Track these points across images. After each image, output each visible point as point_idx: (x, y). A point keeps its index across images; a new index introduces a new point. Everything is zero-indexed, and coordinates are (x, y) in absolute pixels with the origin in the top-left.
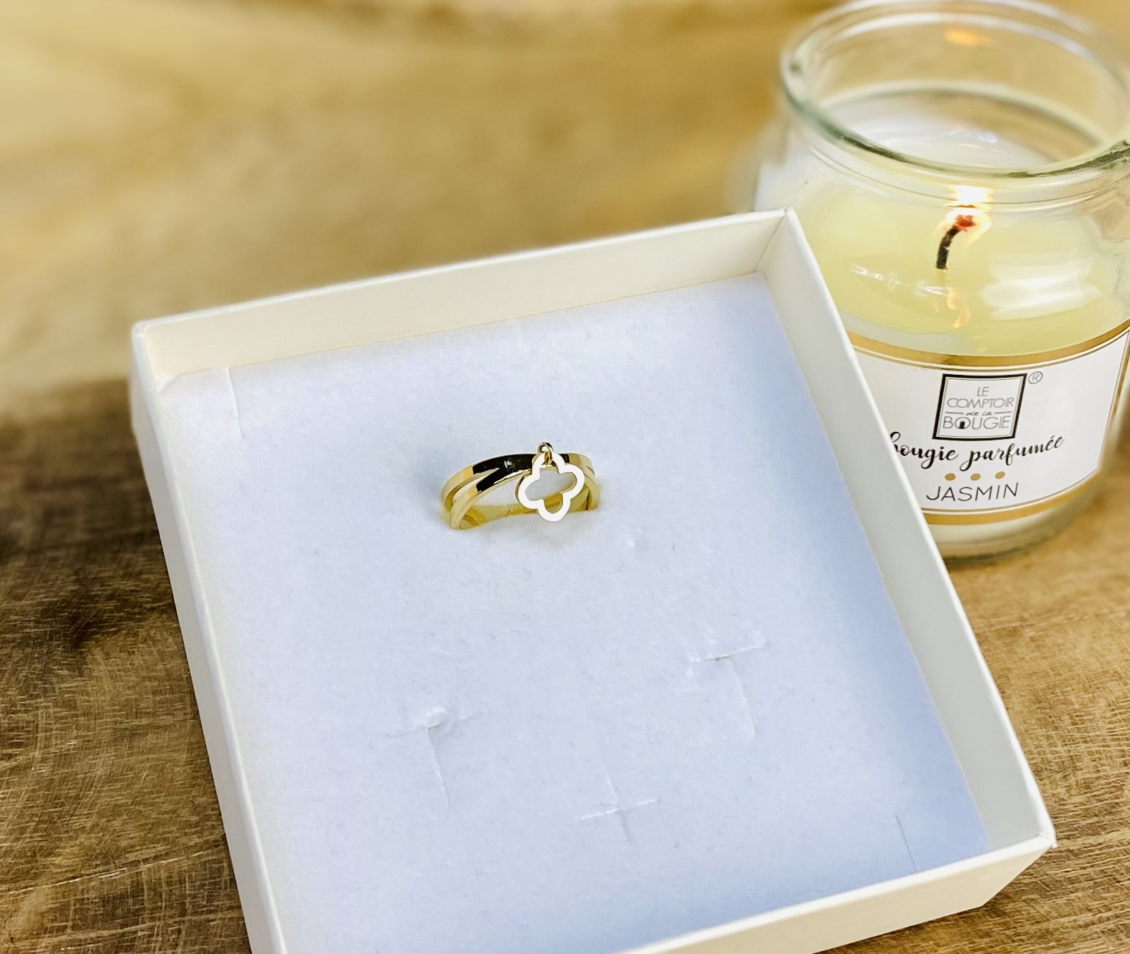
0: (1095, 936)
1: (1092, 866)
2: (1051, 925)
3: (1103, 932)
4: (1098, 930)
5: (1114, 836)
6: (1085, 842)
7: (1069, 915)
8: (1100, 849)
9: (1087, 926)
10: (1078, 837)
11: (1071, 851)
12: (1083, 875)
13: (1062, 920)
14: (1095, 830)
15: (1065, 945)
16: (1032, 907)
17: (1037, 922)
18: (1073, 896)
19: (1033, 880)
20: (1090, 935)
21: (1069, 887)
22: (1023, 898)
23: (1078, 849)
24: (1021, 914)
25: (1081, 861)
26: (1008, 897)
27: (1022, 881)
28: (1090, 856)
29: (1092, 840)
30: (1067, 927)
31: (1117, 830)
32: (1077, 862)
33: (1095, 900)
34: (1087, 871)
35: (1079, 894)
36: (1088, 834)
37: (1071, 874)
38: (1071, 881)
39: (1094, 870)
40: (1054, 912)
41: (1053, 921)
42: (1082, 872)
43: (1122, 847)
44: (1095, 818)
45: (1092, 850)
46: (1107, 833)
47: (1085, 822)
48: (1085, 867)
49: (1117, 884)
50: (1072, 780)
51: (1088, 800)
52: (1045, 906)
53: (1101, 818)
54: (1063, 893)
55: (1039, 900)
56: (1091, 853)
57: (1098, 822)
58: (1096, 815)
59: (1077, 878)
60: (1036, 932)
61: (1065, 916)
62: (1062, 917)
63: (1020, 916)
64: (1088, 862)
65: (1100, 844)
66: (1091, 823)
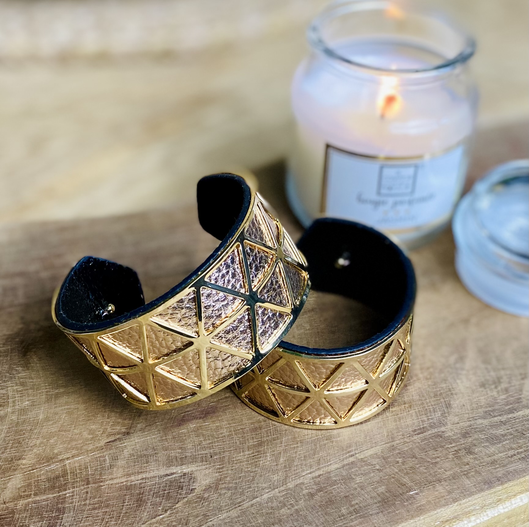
0: (516, 461)
1: (512, 428)
2: (496, 457)
3: (519, 459)
4: (517, 458)
5: (521, 413)
6: (508, 417)
7: (504, 452)
8: (515, 420)
9: (512, 456)
10: (504, 415)
11: (502, 422)
12: (508, 433)
13: (500, 455)
14: (511, 411)
15: (504, 466)
16: (487, 449)
17: (490, 456)
18: (504, 443)
19: (486, 436)
20: (514, 461)
21: (502, 438)
22: (483, 445)
23: (505, 421)
24: (482, 453)
25: (507, 426)
26: (475, 445)
27: (481, 437)
28: (510, 423)
29: (510, 416)
30: (503, 458)
31: (522, 410)
32: (505, 427)
33: (515, 444)
34: (509, 431)
35: (507, 442)
36: (508, 413)
37: (502, 433)
38: (503, 436)
39: (513, 430)
40: (497, 452)
41: (497, 455)
42: (508, 431)
43: (525, 418)
44: (511, 406)
45: (511, 421)
46: (517, 412)
47: (507, 408)
48: (509, 429)
49: (524, 436)
50: (499, 388)
51: (507, 397)
52: (492, 449)
53: (514, 405)
54: (500, 442)
55: (490, 446)
56: (511, 422)
57: (513, 407)
58: (511, 404)
59: (506, 435)
60: (489, 461)
61: (502, 453)
62: (500, 453)
63: (482, 454)
64: (510, 427)
65: (515, 417)
66: (510, 408)
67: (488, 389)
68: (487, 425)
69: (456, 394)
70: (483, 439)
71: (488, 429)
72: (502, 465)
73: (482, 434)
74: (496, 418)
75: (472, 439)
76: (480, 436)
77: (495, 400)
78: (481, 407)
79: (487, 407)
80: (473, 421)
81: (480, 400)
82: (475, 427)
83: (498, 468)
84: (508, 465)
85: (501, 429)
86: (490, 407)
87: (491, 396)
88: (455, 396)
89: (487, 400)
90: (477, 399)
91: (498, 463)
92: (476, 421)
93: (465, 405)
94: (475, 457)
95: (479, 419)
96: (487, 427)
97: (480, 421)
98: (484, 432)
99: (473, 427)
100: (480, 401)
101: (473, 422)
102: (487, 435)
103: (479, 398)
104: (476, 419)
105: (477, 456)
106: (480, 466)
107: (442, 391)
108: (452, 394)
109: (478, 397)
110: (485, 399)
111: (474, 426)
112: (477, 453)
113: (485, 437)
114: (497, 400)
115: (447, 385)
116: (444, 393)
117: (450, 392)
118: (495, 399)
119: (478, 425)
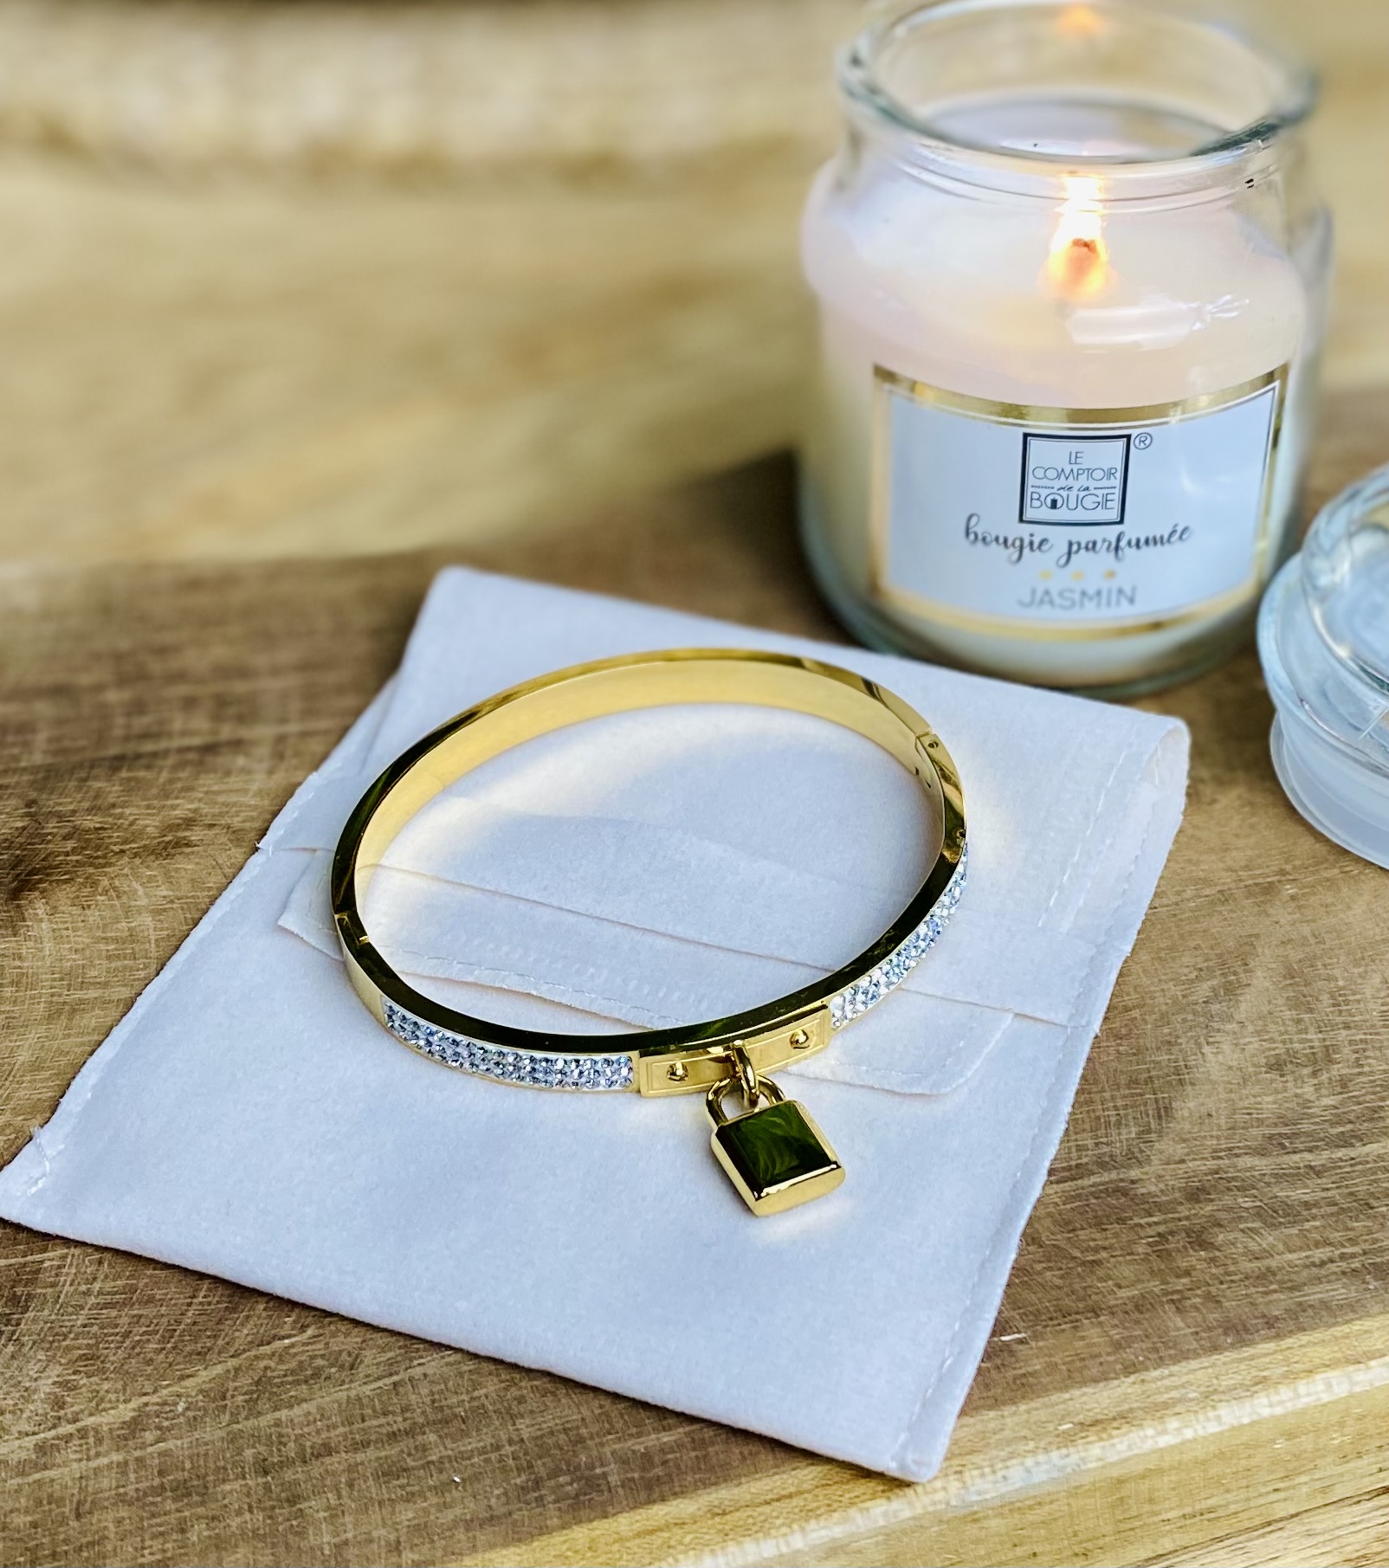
0: (1334, 1277)
1: (1337, 1187)
2: (1273, 1263)
3: (1344, 1273)
4: (1337, 1270)
5: (1373, 1148)
6: (1333, 1156)
7: (1301, 1249)
8: (1351, 1165)
9: (1323, 1264)
10: (1324, 1150)
11: (1311, 1167)
12: (1324, 1198)
13: (1290, 1256)
14: (1345, 1141)
15: (1291, 1289)
16: (1251, 1238)
17: (1257, 1258)
18: (1307, 1225)
19: (1259, 1204)
20: (1327, 1276)
21: (1304, 1213)
22: (1241, 1226)
23: (1323, 1165)
24: (1236, 1248)
25: (1324, 1179)
26: (1220, 1225)
27: (1243, 1205)
28: (1337, 1174)
29: (1340, 1153)
30: (1296, 1266)
31: (1379, 1142)
32: (1319, 1181)
33: (1338, 1231)
34: (1330, 1194)
35: (1317, 1223)
36: (1337, 1146)
37: (1306, 1198)
38: (1307, 1206)
39: (1339, 1194)
40: (1281, 1247)
41: (1278, 1257)
42: (1324, 1194)
43: (1383, 1164)
44: (1350, 1127)
45: (1340, 1167)
46: (1364, 1145)
47: (1334, 1131)
48: (1328, 1189)
49: (1370, 1211)
50: (1324, 1077)
51: (1342, 1103)
52: (1269, 1239)
53: (1358, 1126)
54: (1295, 1222)
55: (1263, 1231)
56: (1339, 1171)
57: (1352, 1131)
58: (1351, 1122)
59: (1316, 1204)
60: (1253, 1272)
61: (1295, 1251)
62: (1290, 1252)
63: (1234, 1250)
64: (1333, 1183)
65: (1353, 1159)
66: (1342, 1133)
67: (1289, 1078)
68: (1264, 1175)
69: (1192, 1084)
70: (1247, 1209)
71: (1268, 1184)
72: (1289, 1284)
73: (1246, 1197)
74: (1296, 1157)
75: (1215, 1208)
76: (1241, 1200)
77: (1304, 1108)
78: (1261, 1122)
79: (1276, 1125)
80: (1229, 1159)
81: (1260, 1103)
82: (1230, 1175)
83: (1275, 1291)
84: (1306, 1288)
85: (1307, 1187)
86: (1288, 1125)
87: (1296, 1096)
88: (1189, 1088)
89: (1280, 1105)
90: (1252, 1100)
91: (1277, 1278)
92: (1235, 1160)
93: (1214, 1113)
94: (1211, 1255)
95: (1246, 1154)
96: (1267, 1179)
97: (1247, 1161)
98: (1254, 1191)
99: (1225, 1176)
100: (1259, 1106)
101: (1227, 1161)
102: (1261, 1201)
103: (1259, 1099)
104: (1237, 1156)
105: (1218, 1253)
106: (1222, 1283)
107: (1153, 1073)
108: (1181, 1082)
109: (1254, 1096)
110: (1275, 1103)
111: (1226, 1173)
112: (1222, 1246)
113: (1251, 1204)
114: (1309, 1108)
115: (1173, 1057)
116: (1158, 1077)
117: (1180, 1078)
118: (1306, 1104)
119: (1239, 1171)
